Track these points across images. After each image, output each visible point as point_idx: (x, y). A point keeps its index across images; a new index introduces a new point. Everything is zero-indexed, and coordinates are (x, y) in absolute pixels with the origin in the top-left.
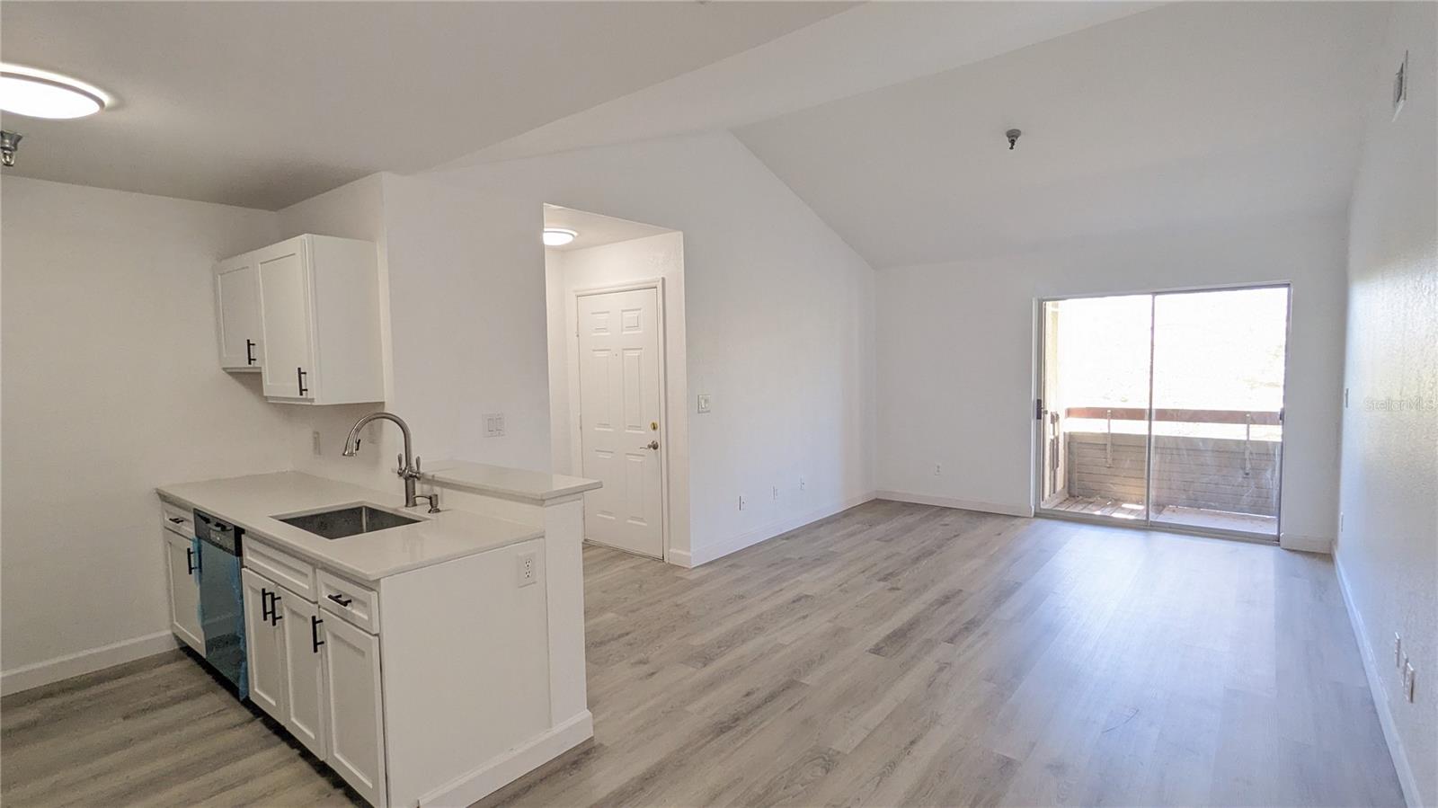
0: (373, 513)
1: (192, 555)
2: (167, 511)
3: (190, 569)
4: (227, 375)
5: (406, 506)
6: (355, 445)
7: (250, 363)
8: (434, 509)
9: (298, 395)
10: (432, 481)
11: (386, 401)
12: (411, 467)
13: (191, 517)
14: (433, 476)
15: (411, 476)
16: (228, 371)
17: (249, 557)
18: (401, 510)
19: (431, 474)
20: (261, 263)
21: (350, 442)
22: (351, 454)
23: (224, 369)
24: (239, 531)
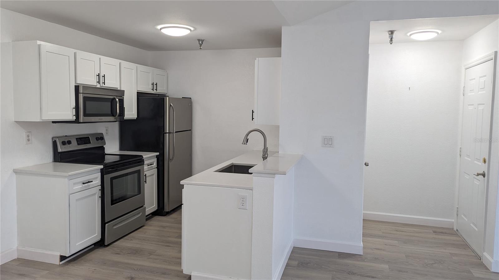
12: (265, 153)
21: (245, 139)
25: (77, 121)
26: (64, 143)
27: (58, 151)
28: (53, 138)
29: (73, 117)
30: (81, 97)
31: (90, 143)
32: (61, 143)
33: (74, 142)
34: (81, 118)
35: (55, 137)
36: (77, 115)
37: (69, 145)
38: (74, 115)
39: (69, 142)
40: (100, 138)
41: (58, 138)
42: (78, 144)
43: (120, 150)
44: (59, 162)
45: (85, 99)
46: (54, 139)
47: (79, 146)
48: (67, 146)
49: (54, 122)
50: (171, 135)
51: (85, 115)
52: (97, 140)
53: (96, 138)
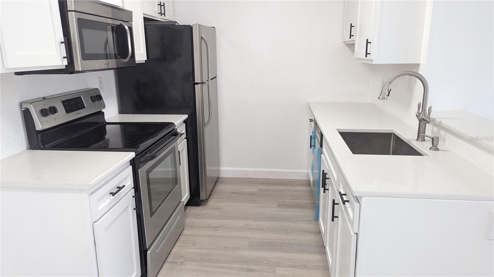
0: (398, 140)
4: (345, 46)
5: (417, 140)
6: (387, 92)
7: (350, 38)
8: (435, 147)
9: (365, 57)
10: (439, 126)
11: (421, 63)
12: (425, 113)
14: (440, 122)
15: (423, 119)
16: (346, 43)
18: (412, 142)
19: (439, 120)
21: (384, 91)
22: (383, 98)
23: (344, 42)
24: (322, 134)
25: (70, 69)
26: (44, 113)
27: (37, 129)
28: (21, 104)
29: (62, 61)
30: (72, 18)
31: (85, 107)
32: (40, 114)
33: (61, 108)
34: (79, 64)
35: (25, 102)
36: (70, 56)
37: (53, 115)
38: (64, 57)
39: (53, 110)
40: (97, 97)
41: (31, 103)
42: (68, 111)
43: (120, 113)
44: (41, 149)
45: (81, 23)
46: (25, 106)
47: (69, 114)
48: (51, 117)
49: (17, 74)
50: (205, 86)
51: (85, 57)
52: (93, 101)
53: (91, 98)
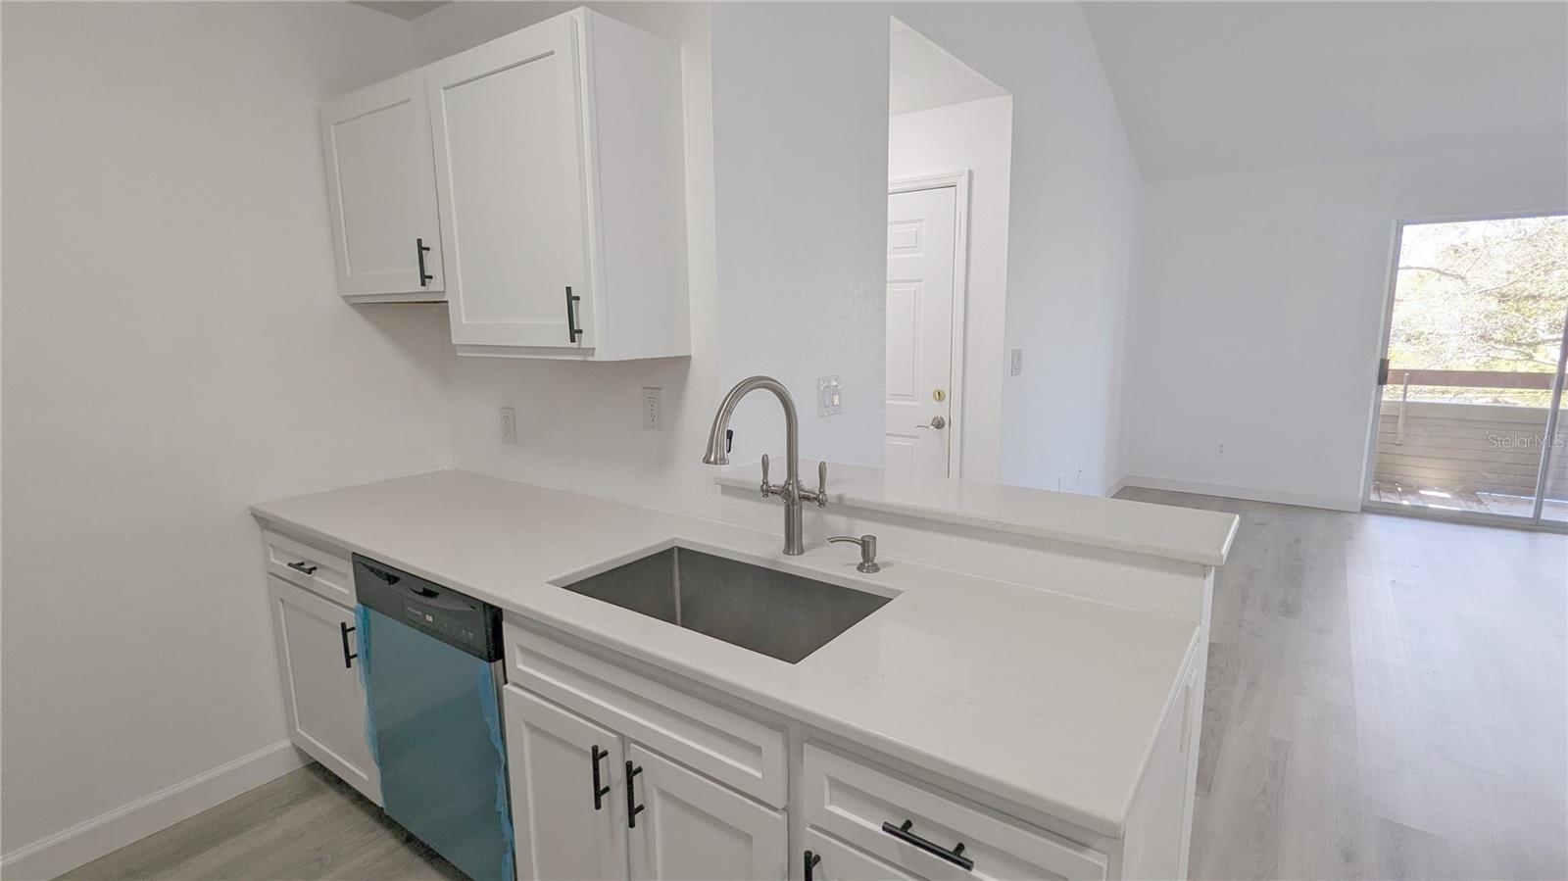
1: (349, 634)
2: (272, 546)
3: (348, 658)
4: (351, 309)
5: (787, 553)
6: (726, 441)
7: (423, 284)
8: (870, 563)
9: (567, 343)
11: (693, 353)
12: (798, 481)
13: (348, 568)
16: (356, 301)
17: (520, 666)
18: (787, 562)
20: (445, 89)
21: (718, 438)
22: (718, 459)
23: (345, 298)
24: (495, 617)
